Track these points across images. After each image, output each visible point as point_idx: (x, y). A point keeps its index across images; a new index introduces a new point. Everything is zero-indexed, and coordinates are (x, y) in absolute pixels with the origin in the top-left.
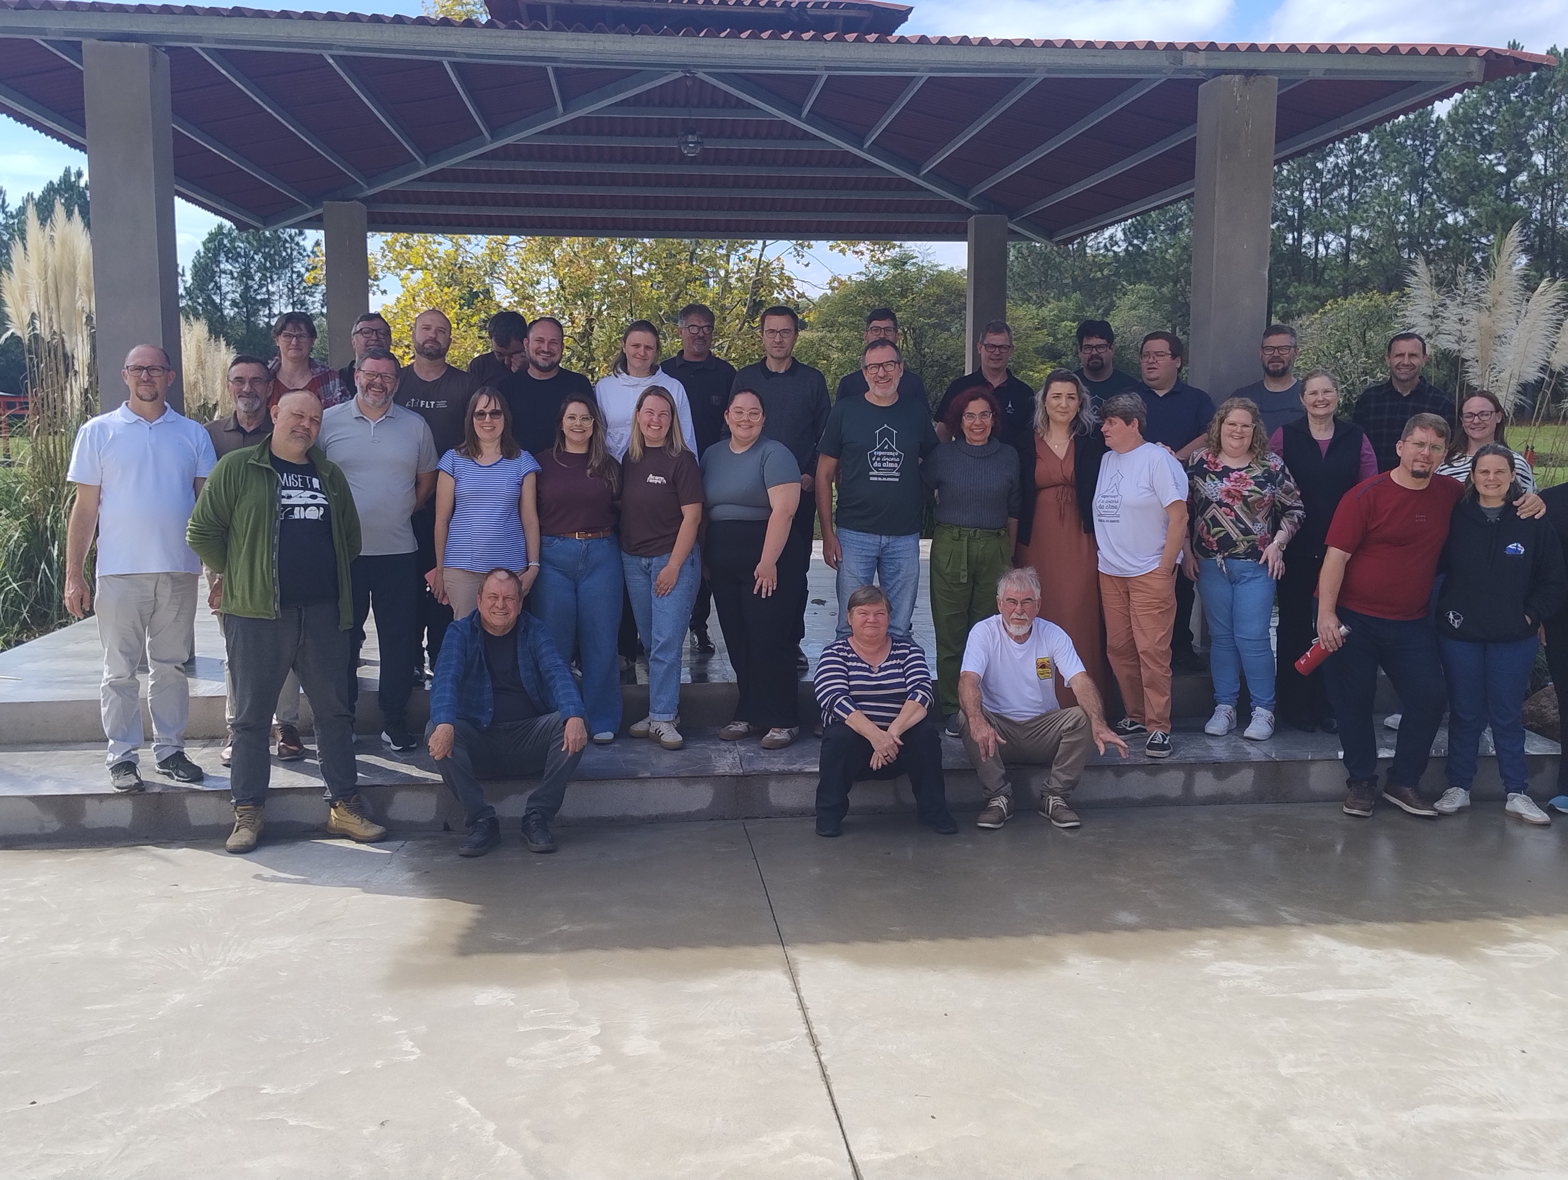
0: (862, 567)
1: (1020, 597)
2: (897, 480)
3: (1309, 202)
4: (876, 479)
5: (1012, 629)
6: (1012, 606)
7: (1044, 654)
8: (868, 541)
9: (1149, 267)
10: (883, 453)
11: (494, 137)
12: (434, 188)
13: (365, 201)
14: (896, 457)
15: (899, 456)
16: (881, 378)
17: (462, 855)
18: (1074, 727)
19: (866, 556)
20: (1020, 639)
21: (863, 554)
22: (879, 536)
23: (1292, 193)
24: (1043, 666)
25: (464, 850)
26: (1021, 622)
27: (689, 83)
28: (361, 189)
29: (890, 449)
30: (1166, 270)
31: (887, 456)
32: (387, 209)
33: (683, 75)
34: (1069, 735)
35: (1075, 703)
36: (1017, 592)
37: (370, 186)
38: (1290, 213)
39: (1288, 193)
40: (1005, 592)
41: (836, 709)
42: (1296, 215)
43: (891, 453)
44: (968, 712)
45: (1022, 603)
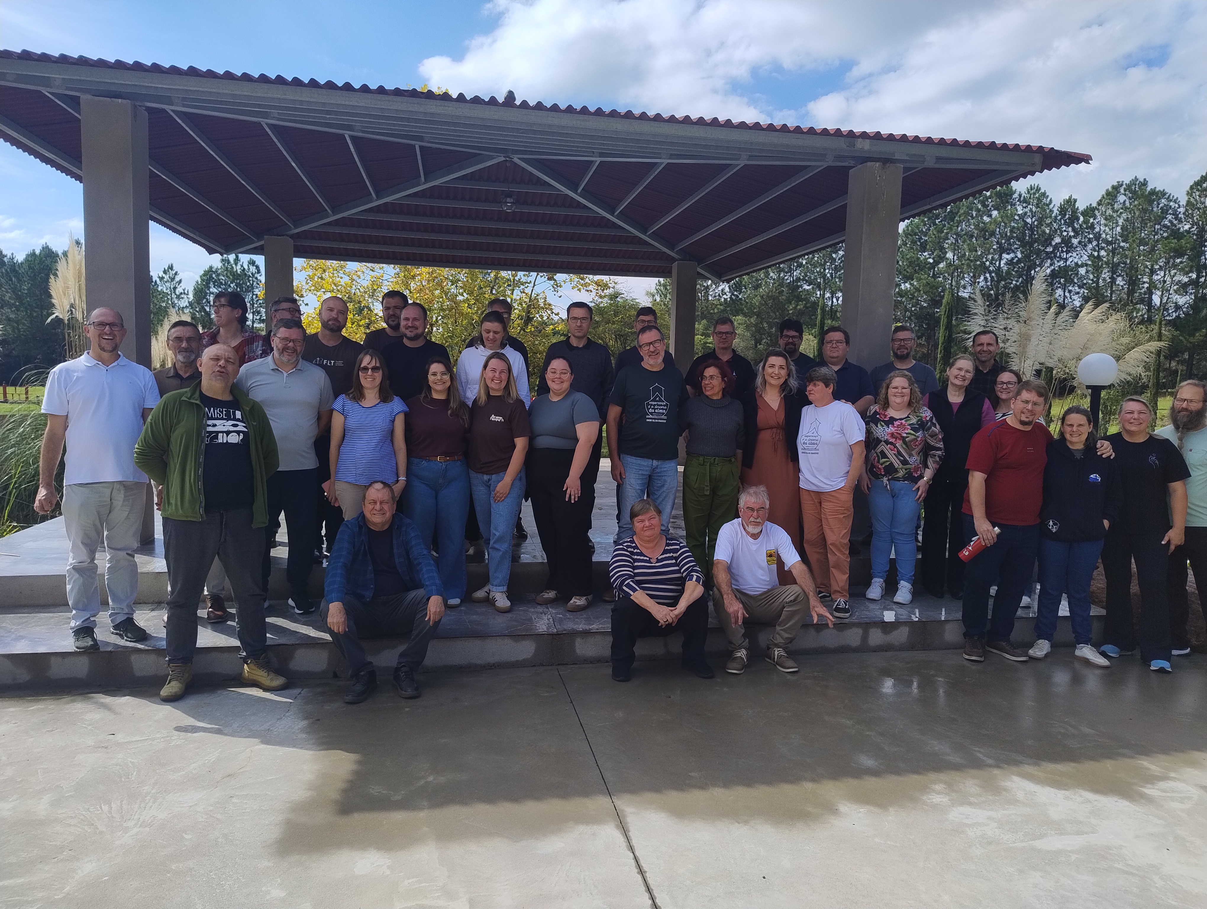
0: (639, 482)
1: (756, 506)
2: (665, 421)
3: (828, 275)
4: (651, 420)
5: (750, 529)
6: (750, 513)
7: (772, 547)
8: (643, 463)
9: (743, 307)
10: (655, 403)
11: (379, 197)
12: (338, 230)
13: (292, 236)
14: (664, 405)
15: (666, 405)
16: (653, 352)
17: (347, 703)
18: (795, 600)
19: (642, 475)
20: (755, 536)
21: (640, 472)
22: (651, 461)
23: (820, 270)
24: (770, 556)
25: (349, 698)
26: (757, 524)
27: (508, 164)
28: (290, 229)
29: (660, 400)
30: (753, 308)
31: (658, 405)
32: (307, 243)
33: (505, 159)
34: (790, 606)
35: (794, 582)
36: (754, 503)
37: (296, 227)
38: (819, 281)
39: (818, 270)
40: (746, 503)
41: (624, 588)
42: (822, 282)
43: (661, 403)
44: (722, 590)
45: (758, 510)
